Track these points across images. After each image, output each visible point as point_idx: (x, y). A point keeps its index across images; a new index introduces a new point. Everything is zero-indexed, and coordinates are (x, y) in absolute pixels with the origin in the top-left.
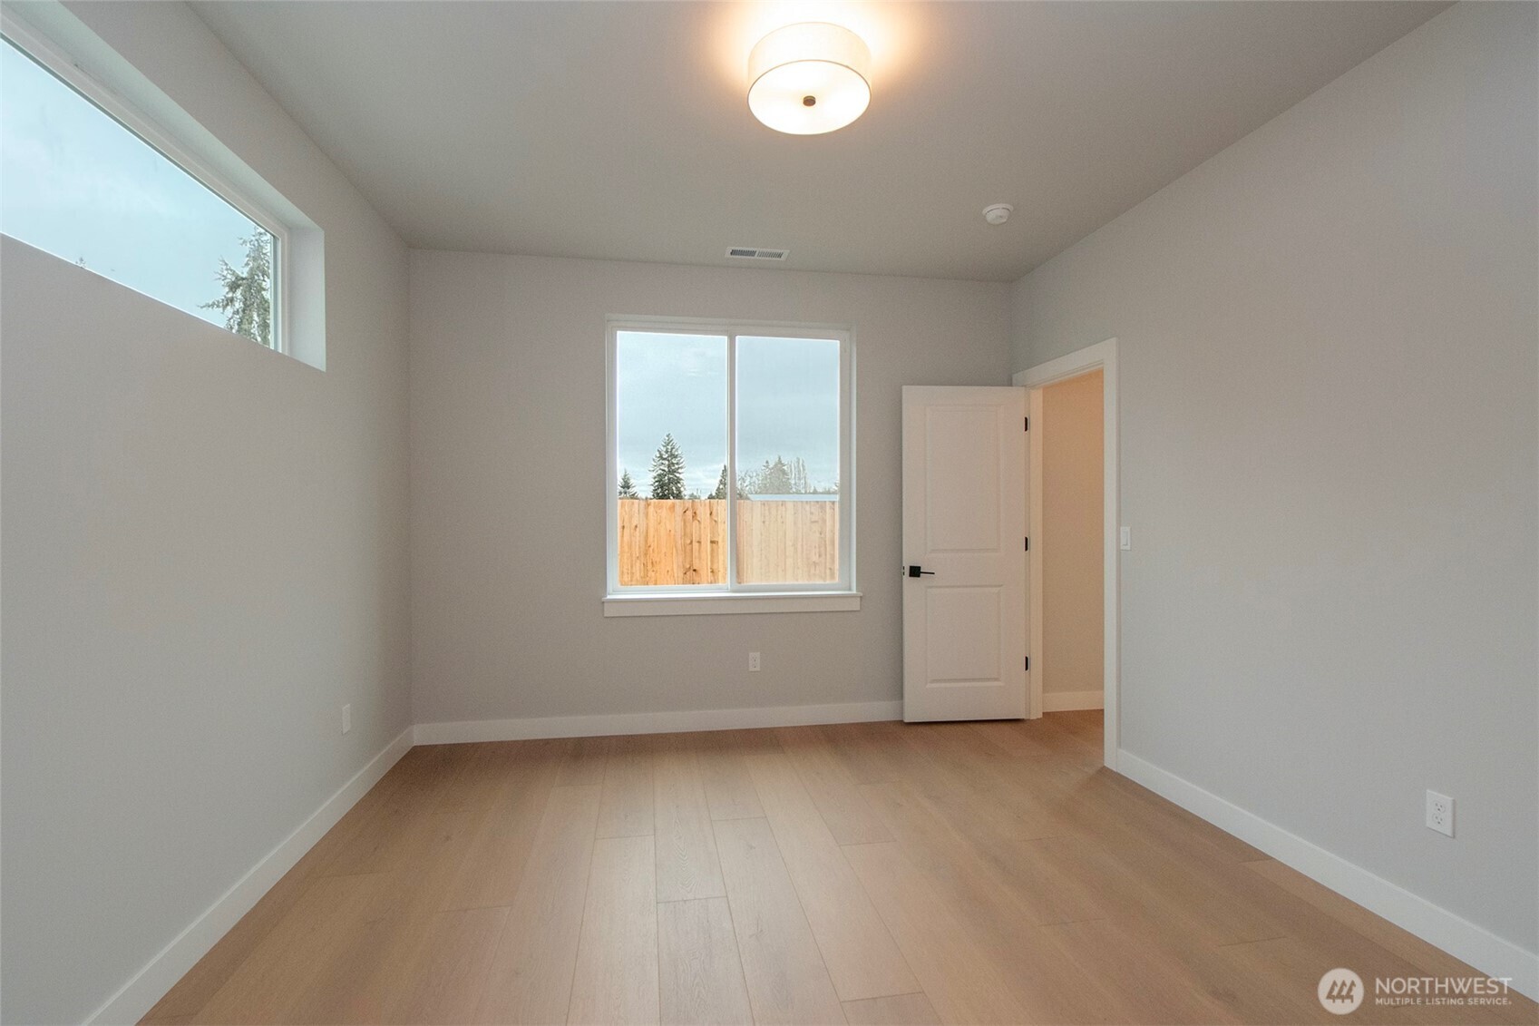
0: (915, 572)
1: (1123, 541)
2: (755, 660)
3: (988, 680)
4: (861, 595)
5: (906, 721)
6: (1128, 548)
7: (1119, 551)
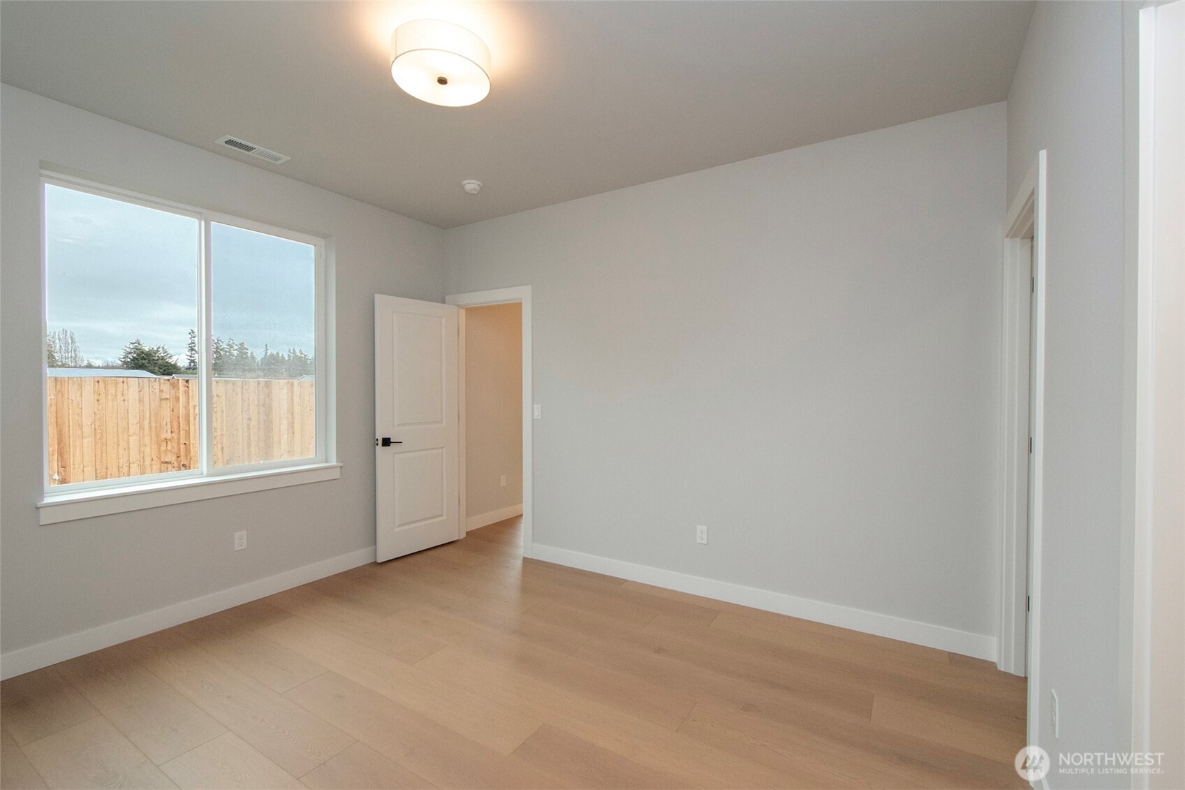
0: (386, 442)
1: (536, 413)
2: (240, 539)
3: (436, 517)
4: (341, 464)
5: (380, 560)
6: (540, 418)
7: (533, 420)
